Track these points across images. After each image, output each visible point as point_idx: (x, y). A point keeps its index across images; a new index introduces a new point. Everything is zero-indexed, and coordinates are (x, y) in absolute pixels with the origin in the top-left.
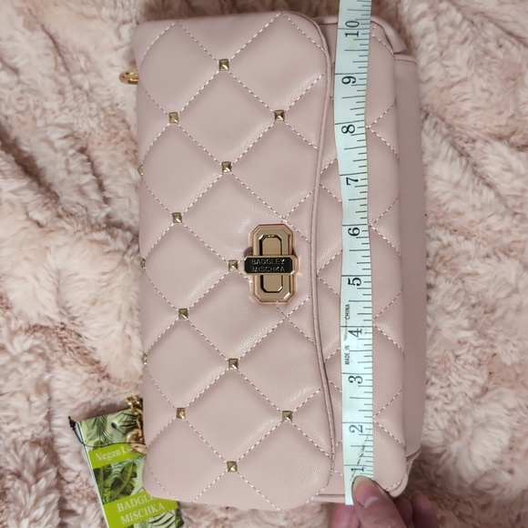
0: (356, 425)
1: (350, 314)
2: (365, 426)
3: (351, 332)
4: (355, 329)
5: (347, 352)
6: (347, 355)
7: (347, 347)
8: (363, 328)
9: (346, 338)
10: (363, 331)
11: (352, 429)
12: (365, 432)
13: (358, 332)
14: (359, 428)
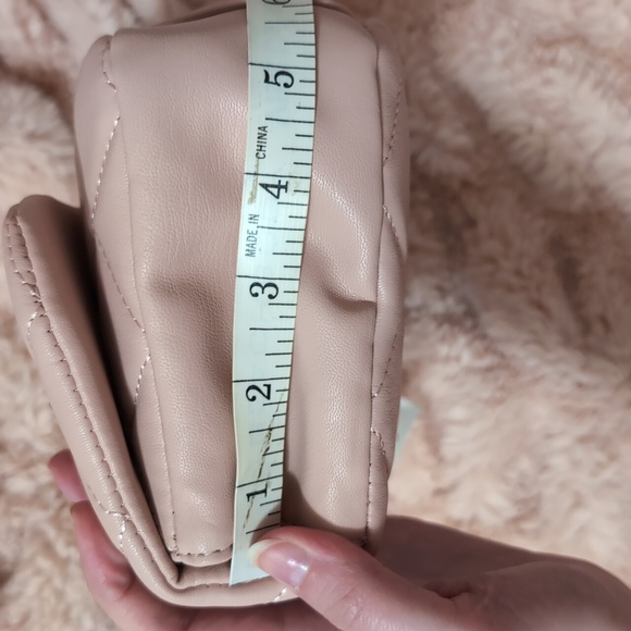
0: (260, 385)
1: (268, 149)
2: (275, 385)
3: (265, 186)
4: (274, 181)
5: (253, 228)
6: (251, 235)
7: (253, 218)
8: (291, 180)
9: (253, 198)
10: (291, 187)
11: (252, 393)
12: (275, 397)
13: (279, 187)
14: (265, 390)
